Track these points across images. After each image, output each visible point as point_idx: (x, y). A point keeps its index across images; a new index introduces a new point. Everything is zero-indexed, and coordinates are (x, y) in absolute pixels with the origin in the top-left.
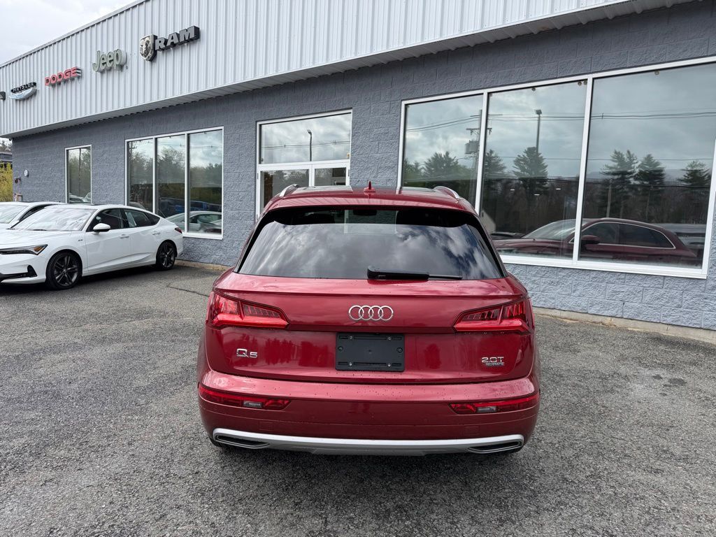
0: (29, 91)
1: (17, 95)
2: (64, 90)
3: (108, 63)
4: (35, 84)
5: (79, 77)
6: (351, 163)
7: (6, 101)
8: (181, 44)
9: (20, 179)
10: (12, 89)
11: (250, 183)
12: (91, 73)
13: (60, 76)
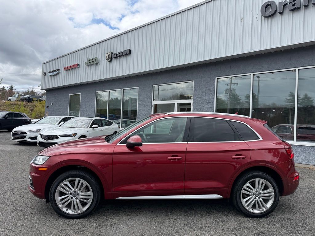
0: (57, 72)
1: (51, 74)
2: (71, 73)
3: (92, 62)
4: (59, 70)
5: (78, 67)
6: (193, 101)
7: (46, 76)
8: (123, 56)
9: (49, 106)
10: (49, 71)
11: (149, 109)
12: (84, 66)
13: (70, 67)
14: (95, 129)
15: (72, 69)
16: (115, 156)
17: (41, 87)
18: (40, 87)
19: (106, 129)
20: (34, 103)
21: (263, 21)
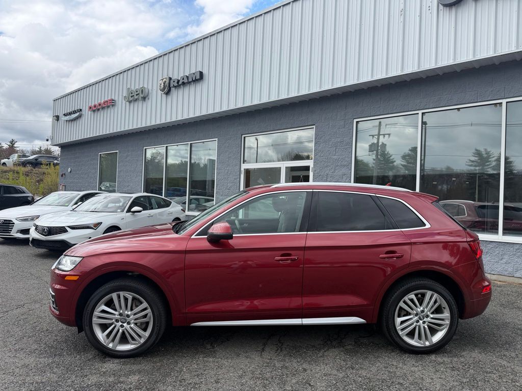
0: (78, 114)
1: (68, 118)
2: (101, 114)
3: (135, 96)
4: (81, 110)
5: (113, 105)
6: (314, 162)
7: (59, 122)
8: (189, 83)
9: (65, 174)
10: (63, 113)
11: (236, 177)
12: (122, 102)
13: (100, 105)
14: (136, 213)
15: (103, 108)
16: (189, 256)
17: (52, 141)
18: (50, 140)
19: (160, 214)
20: (44, 169)
21: (441, 13)
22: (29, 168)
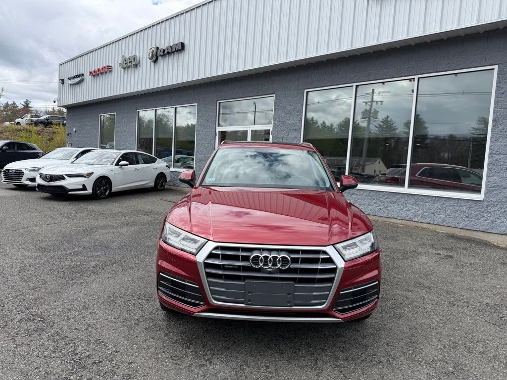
0: (80, 78)
1: (72, 82)
2: (101, 80)
3: (128, 63)
4: (83, 75)
5: (110, 71)
6: (273, 127)
7: (64, 85)
9: (70, 133)
10: (68, 77)
11: (212, 139)
12: (118, 69)
13: (99, 70)
14: (123, 167)
15: (102, 73)
17: (58, 103)
18: (57, 102)
20: (54, 128)
22: (41, 127)
